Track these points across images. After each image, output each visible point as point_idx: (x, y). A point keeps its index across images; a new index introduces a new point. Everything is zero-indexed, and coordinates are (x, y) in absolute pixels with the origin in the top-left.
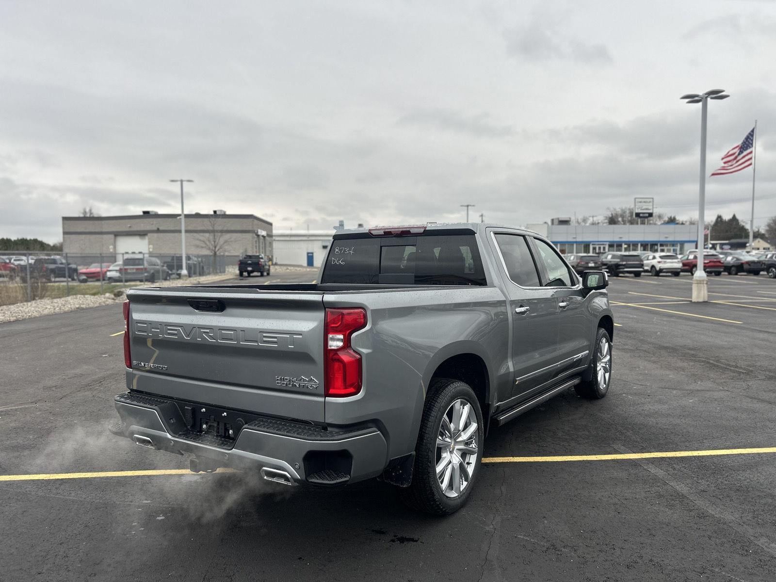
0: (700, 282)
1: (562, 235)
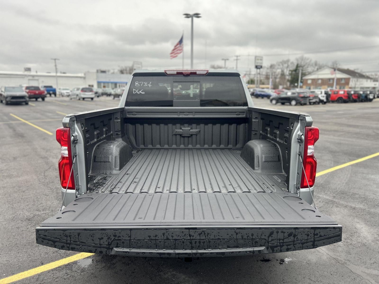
1: (103, 78)
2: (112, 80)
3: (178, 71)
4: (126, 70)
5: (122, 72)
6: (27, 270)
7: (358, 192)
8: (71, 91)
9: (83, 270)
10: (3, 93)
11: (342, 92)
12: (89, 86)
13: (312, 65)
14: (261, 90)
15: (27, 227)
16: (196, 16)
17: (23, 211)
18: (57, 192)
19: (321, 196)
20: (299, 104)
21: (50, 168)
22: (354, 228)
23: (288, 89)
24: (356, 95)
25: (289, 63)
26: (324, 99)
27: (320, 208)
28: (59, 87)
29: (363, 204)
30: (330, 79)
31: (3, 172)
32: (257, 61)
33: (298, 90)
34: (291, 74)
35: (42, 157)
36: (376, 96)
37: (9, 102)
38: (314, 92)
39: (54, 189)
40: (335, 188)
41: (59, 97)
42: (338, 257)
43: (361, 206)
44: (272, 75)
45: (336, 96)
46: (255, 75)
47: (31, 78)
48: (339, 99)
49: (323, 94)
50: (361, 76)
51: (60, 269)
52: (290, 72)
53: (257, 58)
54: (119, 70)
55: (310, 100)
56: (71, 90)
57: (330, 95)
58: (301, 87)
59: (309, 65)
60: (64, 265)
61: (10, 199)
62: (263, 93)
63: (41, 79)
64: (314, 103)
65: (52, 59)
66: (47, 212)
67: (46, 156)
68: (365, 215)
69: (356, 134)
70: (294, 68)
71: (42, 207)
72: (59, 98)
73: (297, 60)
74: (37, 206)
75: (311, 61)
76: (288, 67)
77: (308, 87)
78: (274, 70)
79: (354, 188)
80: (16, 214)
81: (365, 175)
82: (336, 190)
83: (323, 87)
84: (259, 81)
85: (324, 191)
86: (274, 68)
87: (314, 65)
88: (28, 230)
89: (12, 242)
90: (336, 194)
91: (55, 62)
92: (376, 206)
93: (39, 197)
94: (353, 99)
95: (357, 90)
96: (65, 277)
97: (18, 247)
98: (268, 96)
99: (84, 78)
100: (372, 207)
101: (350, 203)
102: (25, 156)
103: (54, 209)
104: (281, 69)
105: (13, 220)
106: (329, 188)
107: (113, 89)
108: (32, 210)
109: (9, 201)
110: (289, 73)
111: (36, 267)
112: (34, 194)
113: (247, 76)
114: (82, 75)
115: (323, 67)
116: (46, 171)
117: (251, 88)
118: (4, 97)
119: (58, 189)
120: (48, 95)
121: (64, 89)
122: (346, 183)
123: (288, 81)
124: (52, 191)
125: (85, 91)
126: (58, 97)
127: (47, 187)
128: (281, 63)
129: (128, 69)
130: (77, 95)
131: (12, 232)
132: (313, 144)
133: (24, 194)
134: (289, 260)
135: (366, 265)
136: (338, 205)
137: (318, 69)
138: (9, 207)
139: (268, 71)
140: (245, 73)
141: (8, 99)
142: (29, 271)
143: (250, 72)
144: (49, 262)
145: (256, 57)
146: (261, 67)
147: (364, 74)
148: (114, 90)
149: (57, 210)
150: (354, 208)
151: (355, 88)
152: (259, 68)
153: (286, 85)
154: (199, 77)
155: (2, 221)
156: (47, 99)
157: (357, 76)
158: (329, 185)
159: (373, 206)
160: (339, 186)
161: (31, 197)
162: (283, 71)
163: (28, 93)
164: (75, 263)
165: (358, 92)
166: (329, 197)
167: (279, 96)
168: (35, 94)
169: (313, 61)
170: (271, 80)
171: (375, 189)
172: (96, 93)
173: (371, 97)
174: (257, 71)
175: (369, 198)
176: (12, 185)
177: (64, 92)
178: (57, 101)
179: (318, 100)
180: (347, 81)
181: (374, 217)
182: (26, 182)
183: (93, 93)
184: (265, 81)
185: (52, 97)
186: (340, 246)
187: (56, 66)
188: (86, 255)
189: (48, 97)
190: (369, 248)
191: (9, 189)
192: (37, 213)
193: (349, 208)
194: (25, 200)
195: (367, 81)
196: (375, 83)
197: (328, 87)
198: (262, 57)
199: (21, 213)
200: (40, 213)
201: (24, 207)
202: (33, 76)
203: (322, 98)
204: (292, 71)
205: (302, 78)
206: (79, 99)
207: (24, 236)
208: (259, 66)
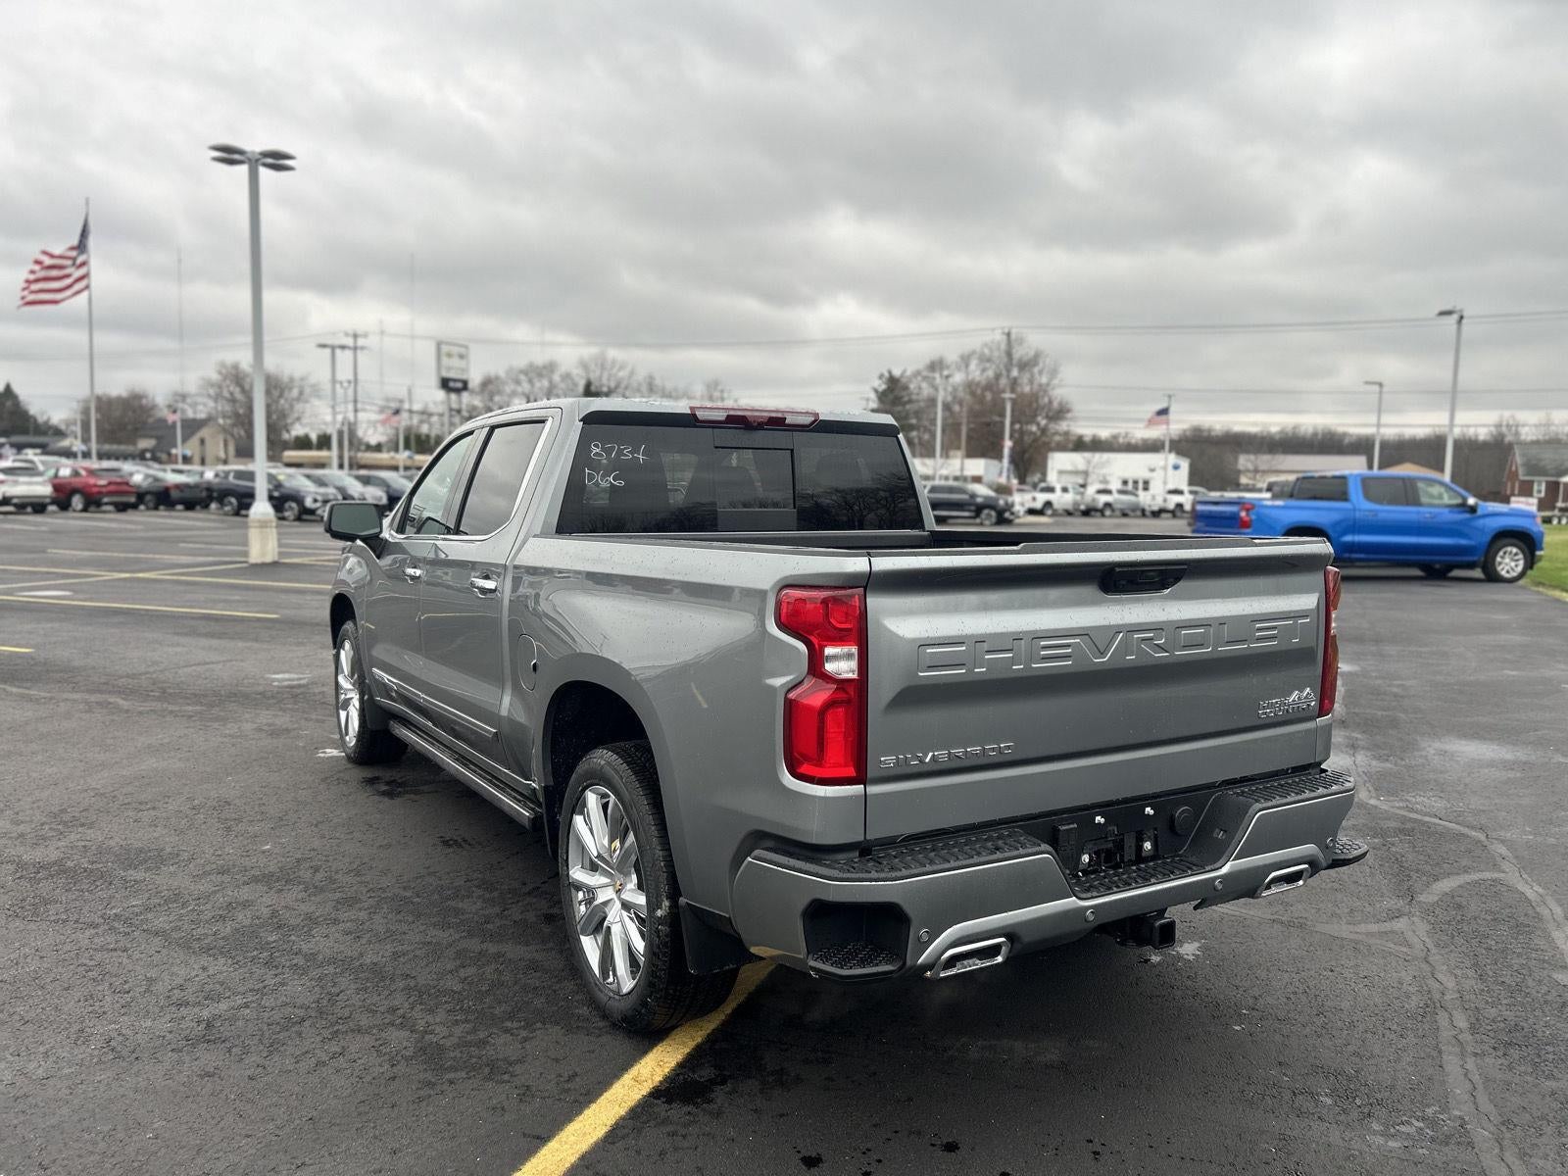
0: (263, 524)
3: (732, 413)
16: (270, 161)
25: (556, 378)
32: (446, 362)
53: (445, 349)
73: (584, 365)
75: (632, 373)
87: (644, 388)
128: (525, 372)
145: (439, 344)
146: (464, 386)
152: (458, 391)
169: (641, 375)
174: (448, 401)
198: (466, 347)
208: (455, 380)
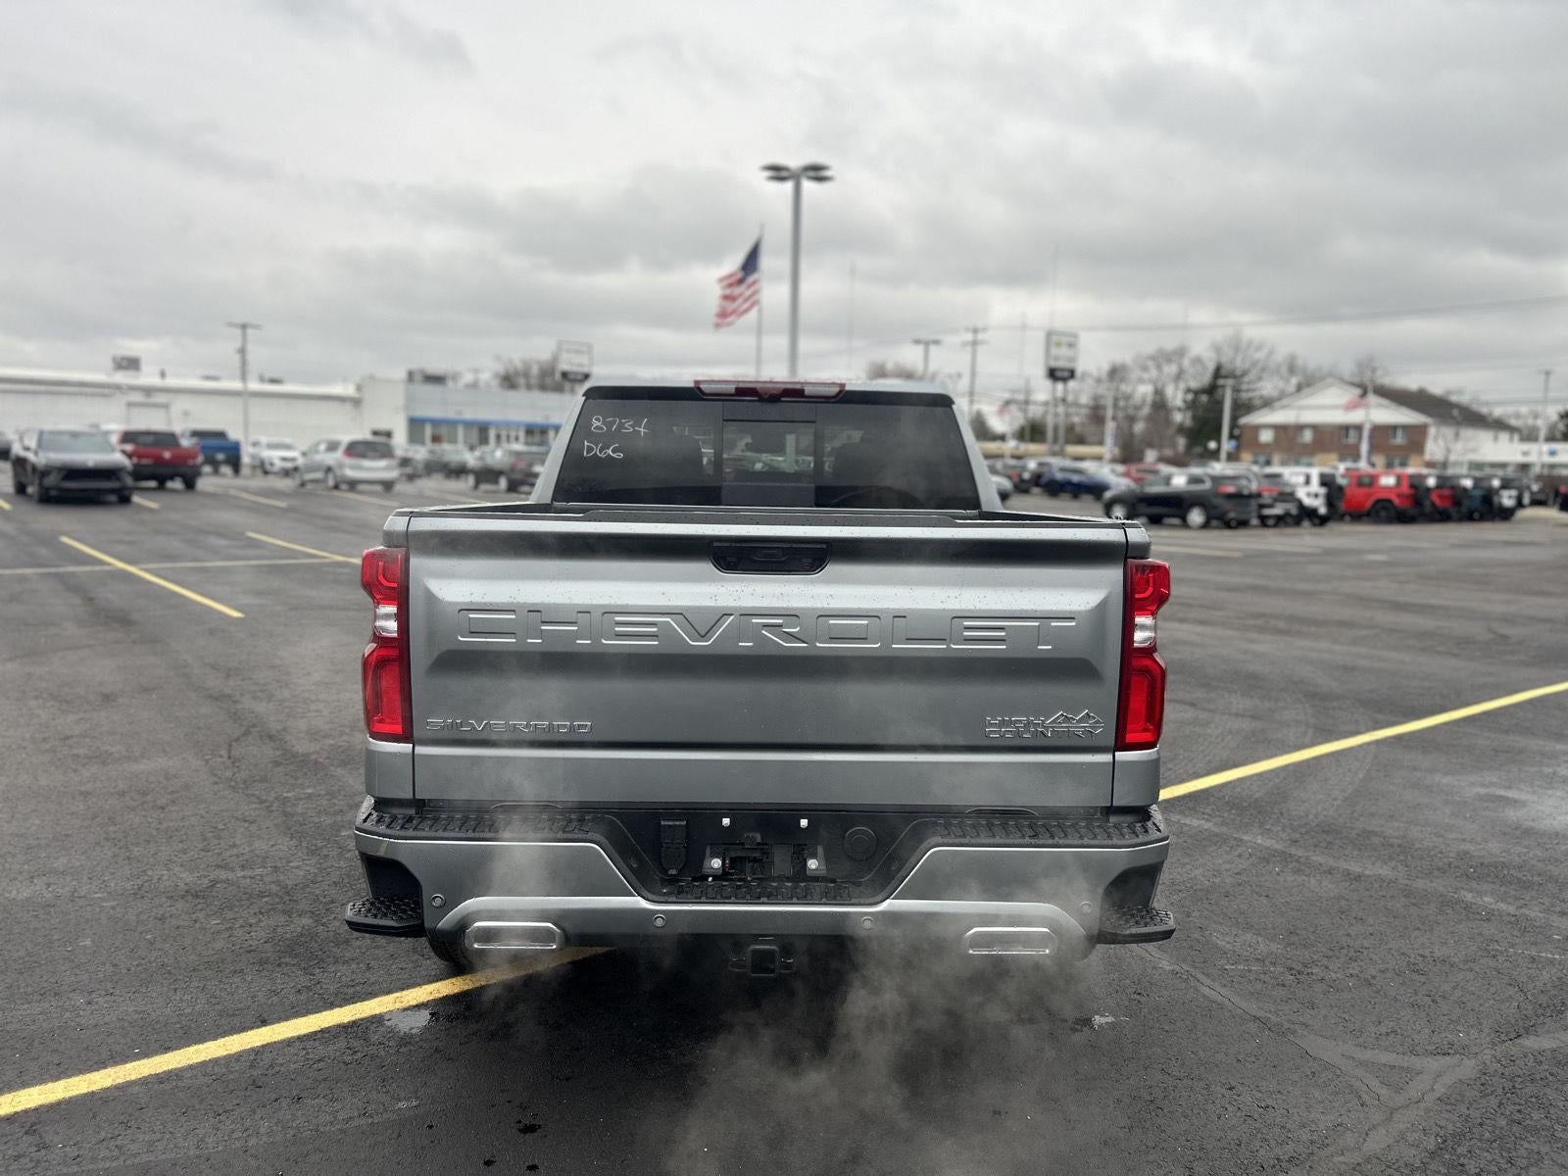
1: (434, 405)
2: (469, 414)
3: (741, 385)
4: (526, 375)
5: (509, 381)
6: (215, 1038)
7: (1382, 826)
8: (304, 454)
9: (406, 1040)
10: (31, 456)
11: (1388, 481)
12: (375, 433)
13: (1277, 371)
14: (1068, 463)
15: (194, 917)
16: (812, 174)
17: (169, 870)
18: (285, 812)
19: (1245, 838)
20: (1214, 523)
21: (247, 733)
22: (1344, 935)
23: (1179, 462)
24: (1446, 492)
25: (1186, 362)
26: (1320, 505)
27: (1237, 874)
28: (253, 438)
29: (1393, 864)
30: (1346, 429)
31: (70, 742)
32: (1054, 351)
33: (1218, 468)
34: (1191, 406)
35: (211, 697)
36: (1526, 500)
37: (53, 493)
38: (1277, 476)
39: (272, 803)
40: (1302, 814)
41: (253, 476)
42: (1269, 1015)
43: (1385, 871)
44: (1115, 406)
45: (1369, 495)
46: (1046, 404)
47: (137, 397)
48: (1379, 505)
49: (1315, 486)
50: (1473, 418)
51: (327, 1035)
52: (1190, 397)
53: (1054, 338)
54: (496, 375)
55: (1262, 506)
56: (304, 447)
57: (1340, 488)
58: (1232, 457)
59: (1263, 369)
60: (339, 1026)
61: (115, 832)
62: (1075, 478)
63: (180, 404)
64: (1281, 521)
65: (231, 325)
66: (259, 871)
67: (228, 691)
68: (1392, 897)
69: (1422, 635)
70: (1206, 379)
71: (238, 857)
72: (250, 481)
73: (1217, 349)
74: (220, 854)
75: (1270, 353)
76: (1179, 376)
77: (1262, 459)
78: (1125, 388)
79: (1372, 815)
80: (146, 878)
81: (1418, 774)
82: (1304, 821)
83: (1318, 458)
84: (1062, 433)
85: (1262, 825)
86: (1123, 380)
87: (1284, 370)
88: (197, 925)
89: (147, 960)
90: (1301, 833)
91: (244, 336)
92: (1436, 873)
93: (221, 826)
94: (1433, 504)
95: (1450, 472)
96: (348, 1059)
97: (169, 972)
98: (1094, 490)
99: (356, 402)
100: (1420, 875)
101: (1345, 860)
102: (146, 690)
103: (280, 865)
104: (1154, 383)
105: (138, 893)
106: (1282, 814)
107: (472, 448)
108: (203, 866)
109: (113, 836)
110: (1185, 401)
111: (244, 1029)
112: (202, 817)
113: (1013, 408)
114: (349, 390)
115: (1322, 379)
116: (234, 743)
117: (1032, 455)
118: (34, 468)
119: (289, 801)
120: (207, 469)
121: (271, 446)
122: (1346, 799)
123: (1181, 429)
124: (268, 807)
125: (363, 456)
126: (246, 478)
127: (247, 795)
128: (1153, 358)
129: (535, 371)
130: (329, 470)
131: (139, 930)
132: (1153, 614)
133: (162, 815)
134: (1103, 1020)
135: (1361, 1040)
136: (1302, 868)
137: (1299, 388)
138: (115, 856)
139: (1101, 390)
140: (1007, 396)
141: (51, 481)
142: (221, 1041)
143: (1028, 391)
144: (287, 1019)
145: (1049, 334)
146: (1072, 374)
147: (1484, 410)
148: (477, 453)
149: (292, 868)
150: (1358, 878)
151: (1445, 465)
152: (1064, 380)
153: (1174, 445)
154: (814, 405)
155: (100, 898)
156: (206, 483)
157: (1453, 417)
158: (1283, 805)
159: (1426, 872)
160: (1319, 809)
161: (193, 826)
162: (1159, 393)
163: (130, 456)
164: (377, 1020)
165: (1454, 482)
166: (1274, 841)
167: (1138, 491)
168: (159, 461)
169: (1281, 355)
170: (1110, 427)
171: (1447, 820)
172: (405, 462)
173: (1507, 499)
174: (1054, 390)
175: (1417, 845)
176: (115, 787)
177: (275, 456)
178: (246, 490)
179: (1294, 510)
180: (1415, 438)
181: (1423, 904)
182: (167, 779)
183: (394, 462)
184: (1090, 430)
185: (224, 476)
186: (1283, 985)
187: (242, 351)
188: (410, 998)
189: (207, 474)
190: (1381, 993)
191: (106, 801)
192: (223, 875)
193: (1339, 876)
194: (170, 834)
195: (1496, 439)
196: (1526, 447)
197: (1342, 459)
198: (1075, 336)
199: (162, 875)
200: (231, 876)
201: (170, 855)
202: (148, 391)
203: (1308, 501)
204: (1197, 393)
205: (1234, 419)
206: (336, 487)
207: (188, 942)
208: (1063, 370)
